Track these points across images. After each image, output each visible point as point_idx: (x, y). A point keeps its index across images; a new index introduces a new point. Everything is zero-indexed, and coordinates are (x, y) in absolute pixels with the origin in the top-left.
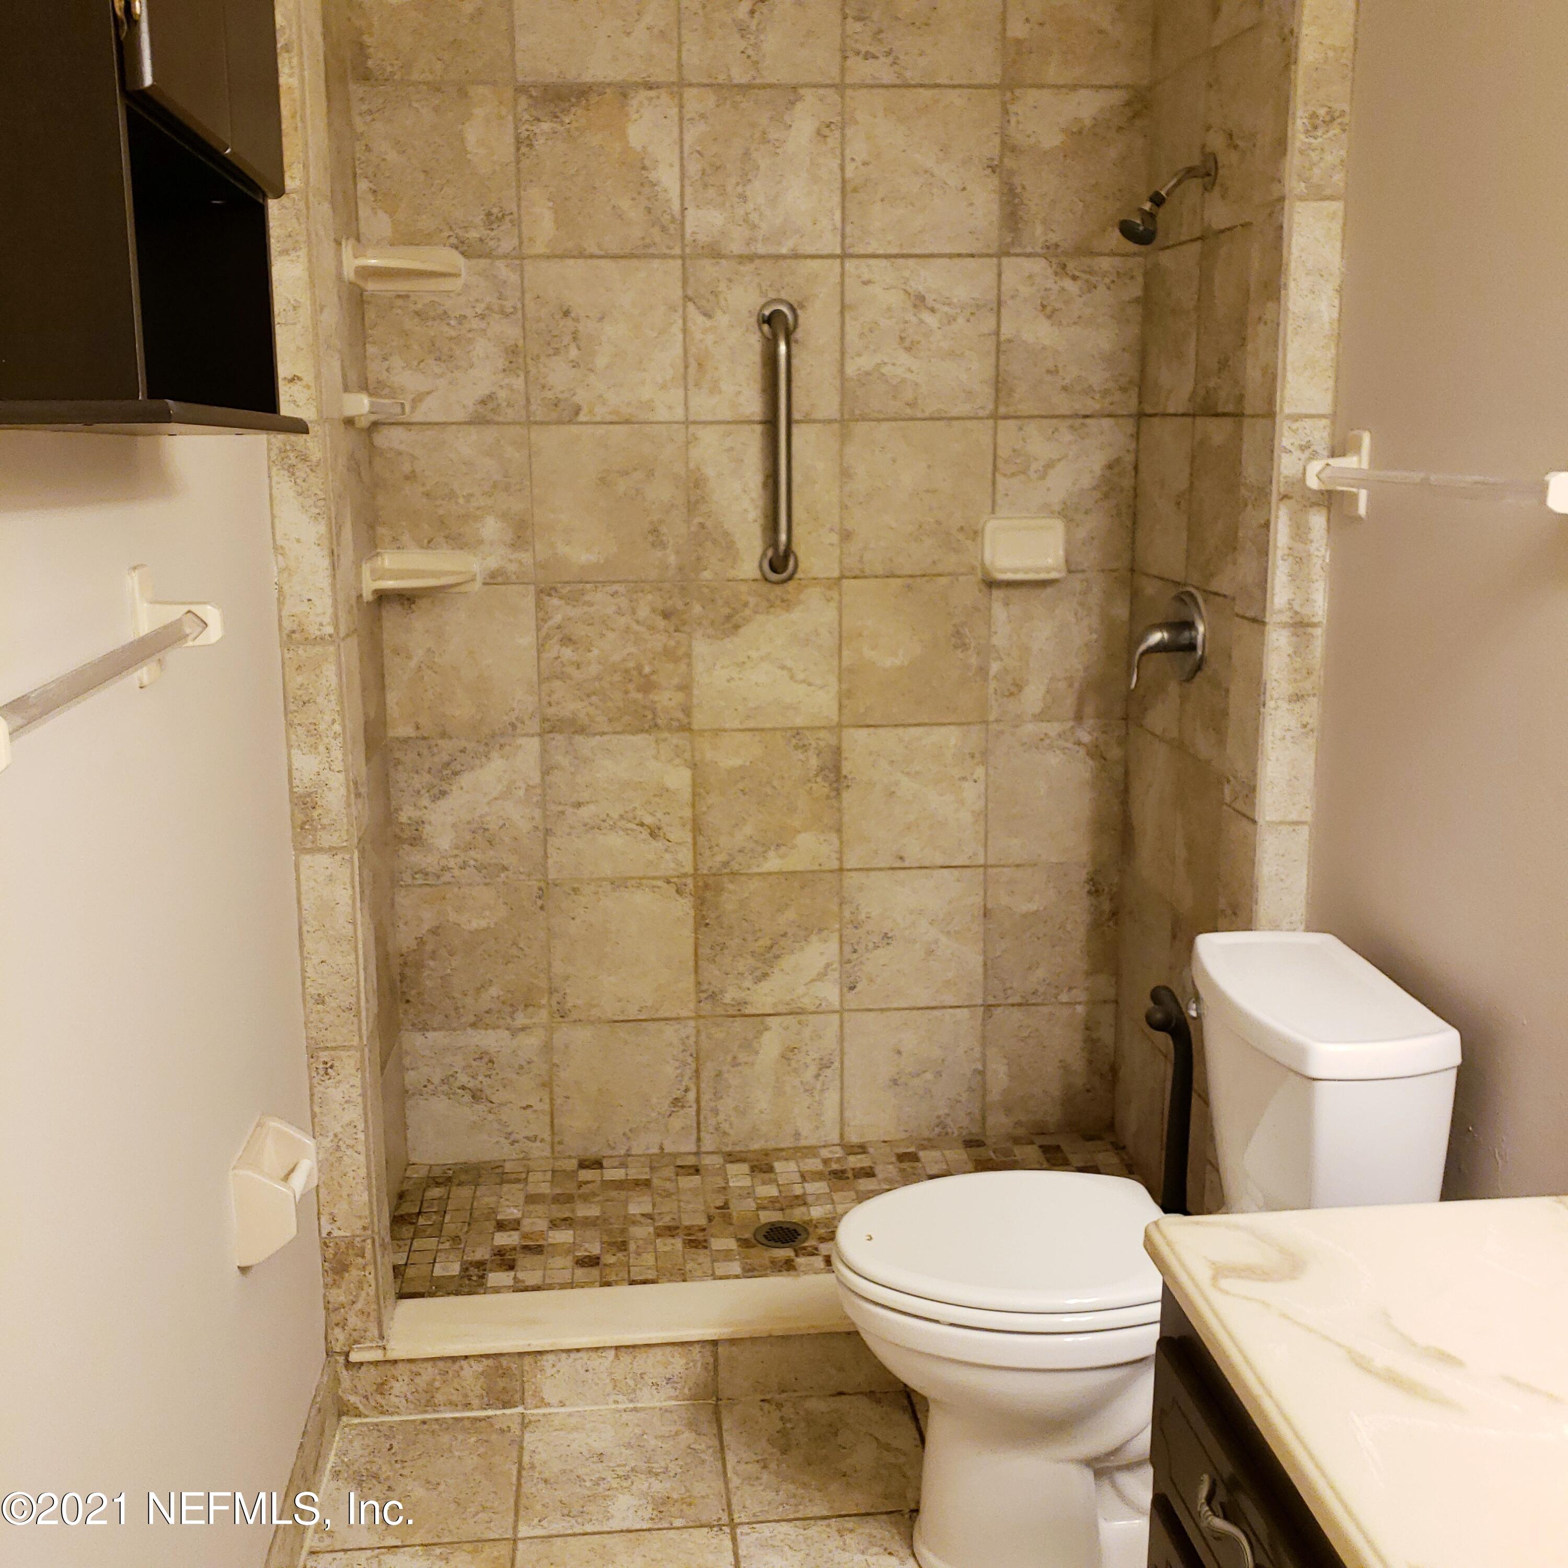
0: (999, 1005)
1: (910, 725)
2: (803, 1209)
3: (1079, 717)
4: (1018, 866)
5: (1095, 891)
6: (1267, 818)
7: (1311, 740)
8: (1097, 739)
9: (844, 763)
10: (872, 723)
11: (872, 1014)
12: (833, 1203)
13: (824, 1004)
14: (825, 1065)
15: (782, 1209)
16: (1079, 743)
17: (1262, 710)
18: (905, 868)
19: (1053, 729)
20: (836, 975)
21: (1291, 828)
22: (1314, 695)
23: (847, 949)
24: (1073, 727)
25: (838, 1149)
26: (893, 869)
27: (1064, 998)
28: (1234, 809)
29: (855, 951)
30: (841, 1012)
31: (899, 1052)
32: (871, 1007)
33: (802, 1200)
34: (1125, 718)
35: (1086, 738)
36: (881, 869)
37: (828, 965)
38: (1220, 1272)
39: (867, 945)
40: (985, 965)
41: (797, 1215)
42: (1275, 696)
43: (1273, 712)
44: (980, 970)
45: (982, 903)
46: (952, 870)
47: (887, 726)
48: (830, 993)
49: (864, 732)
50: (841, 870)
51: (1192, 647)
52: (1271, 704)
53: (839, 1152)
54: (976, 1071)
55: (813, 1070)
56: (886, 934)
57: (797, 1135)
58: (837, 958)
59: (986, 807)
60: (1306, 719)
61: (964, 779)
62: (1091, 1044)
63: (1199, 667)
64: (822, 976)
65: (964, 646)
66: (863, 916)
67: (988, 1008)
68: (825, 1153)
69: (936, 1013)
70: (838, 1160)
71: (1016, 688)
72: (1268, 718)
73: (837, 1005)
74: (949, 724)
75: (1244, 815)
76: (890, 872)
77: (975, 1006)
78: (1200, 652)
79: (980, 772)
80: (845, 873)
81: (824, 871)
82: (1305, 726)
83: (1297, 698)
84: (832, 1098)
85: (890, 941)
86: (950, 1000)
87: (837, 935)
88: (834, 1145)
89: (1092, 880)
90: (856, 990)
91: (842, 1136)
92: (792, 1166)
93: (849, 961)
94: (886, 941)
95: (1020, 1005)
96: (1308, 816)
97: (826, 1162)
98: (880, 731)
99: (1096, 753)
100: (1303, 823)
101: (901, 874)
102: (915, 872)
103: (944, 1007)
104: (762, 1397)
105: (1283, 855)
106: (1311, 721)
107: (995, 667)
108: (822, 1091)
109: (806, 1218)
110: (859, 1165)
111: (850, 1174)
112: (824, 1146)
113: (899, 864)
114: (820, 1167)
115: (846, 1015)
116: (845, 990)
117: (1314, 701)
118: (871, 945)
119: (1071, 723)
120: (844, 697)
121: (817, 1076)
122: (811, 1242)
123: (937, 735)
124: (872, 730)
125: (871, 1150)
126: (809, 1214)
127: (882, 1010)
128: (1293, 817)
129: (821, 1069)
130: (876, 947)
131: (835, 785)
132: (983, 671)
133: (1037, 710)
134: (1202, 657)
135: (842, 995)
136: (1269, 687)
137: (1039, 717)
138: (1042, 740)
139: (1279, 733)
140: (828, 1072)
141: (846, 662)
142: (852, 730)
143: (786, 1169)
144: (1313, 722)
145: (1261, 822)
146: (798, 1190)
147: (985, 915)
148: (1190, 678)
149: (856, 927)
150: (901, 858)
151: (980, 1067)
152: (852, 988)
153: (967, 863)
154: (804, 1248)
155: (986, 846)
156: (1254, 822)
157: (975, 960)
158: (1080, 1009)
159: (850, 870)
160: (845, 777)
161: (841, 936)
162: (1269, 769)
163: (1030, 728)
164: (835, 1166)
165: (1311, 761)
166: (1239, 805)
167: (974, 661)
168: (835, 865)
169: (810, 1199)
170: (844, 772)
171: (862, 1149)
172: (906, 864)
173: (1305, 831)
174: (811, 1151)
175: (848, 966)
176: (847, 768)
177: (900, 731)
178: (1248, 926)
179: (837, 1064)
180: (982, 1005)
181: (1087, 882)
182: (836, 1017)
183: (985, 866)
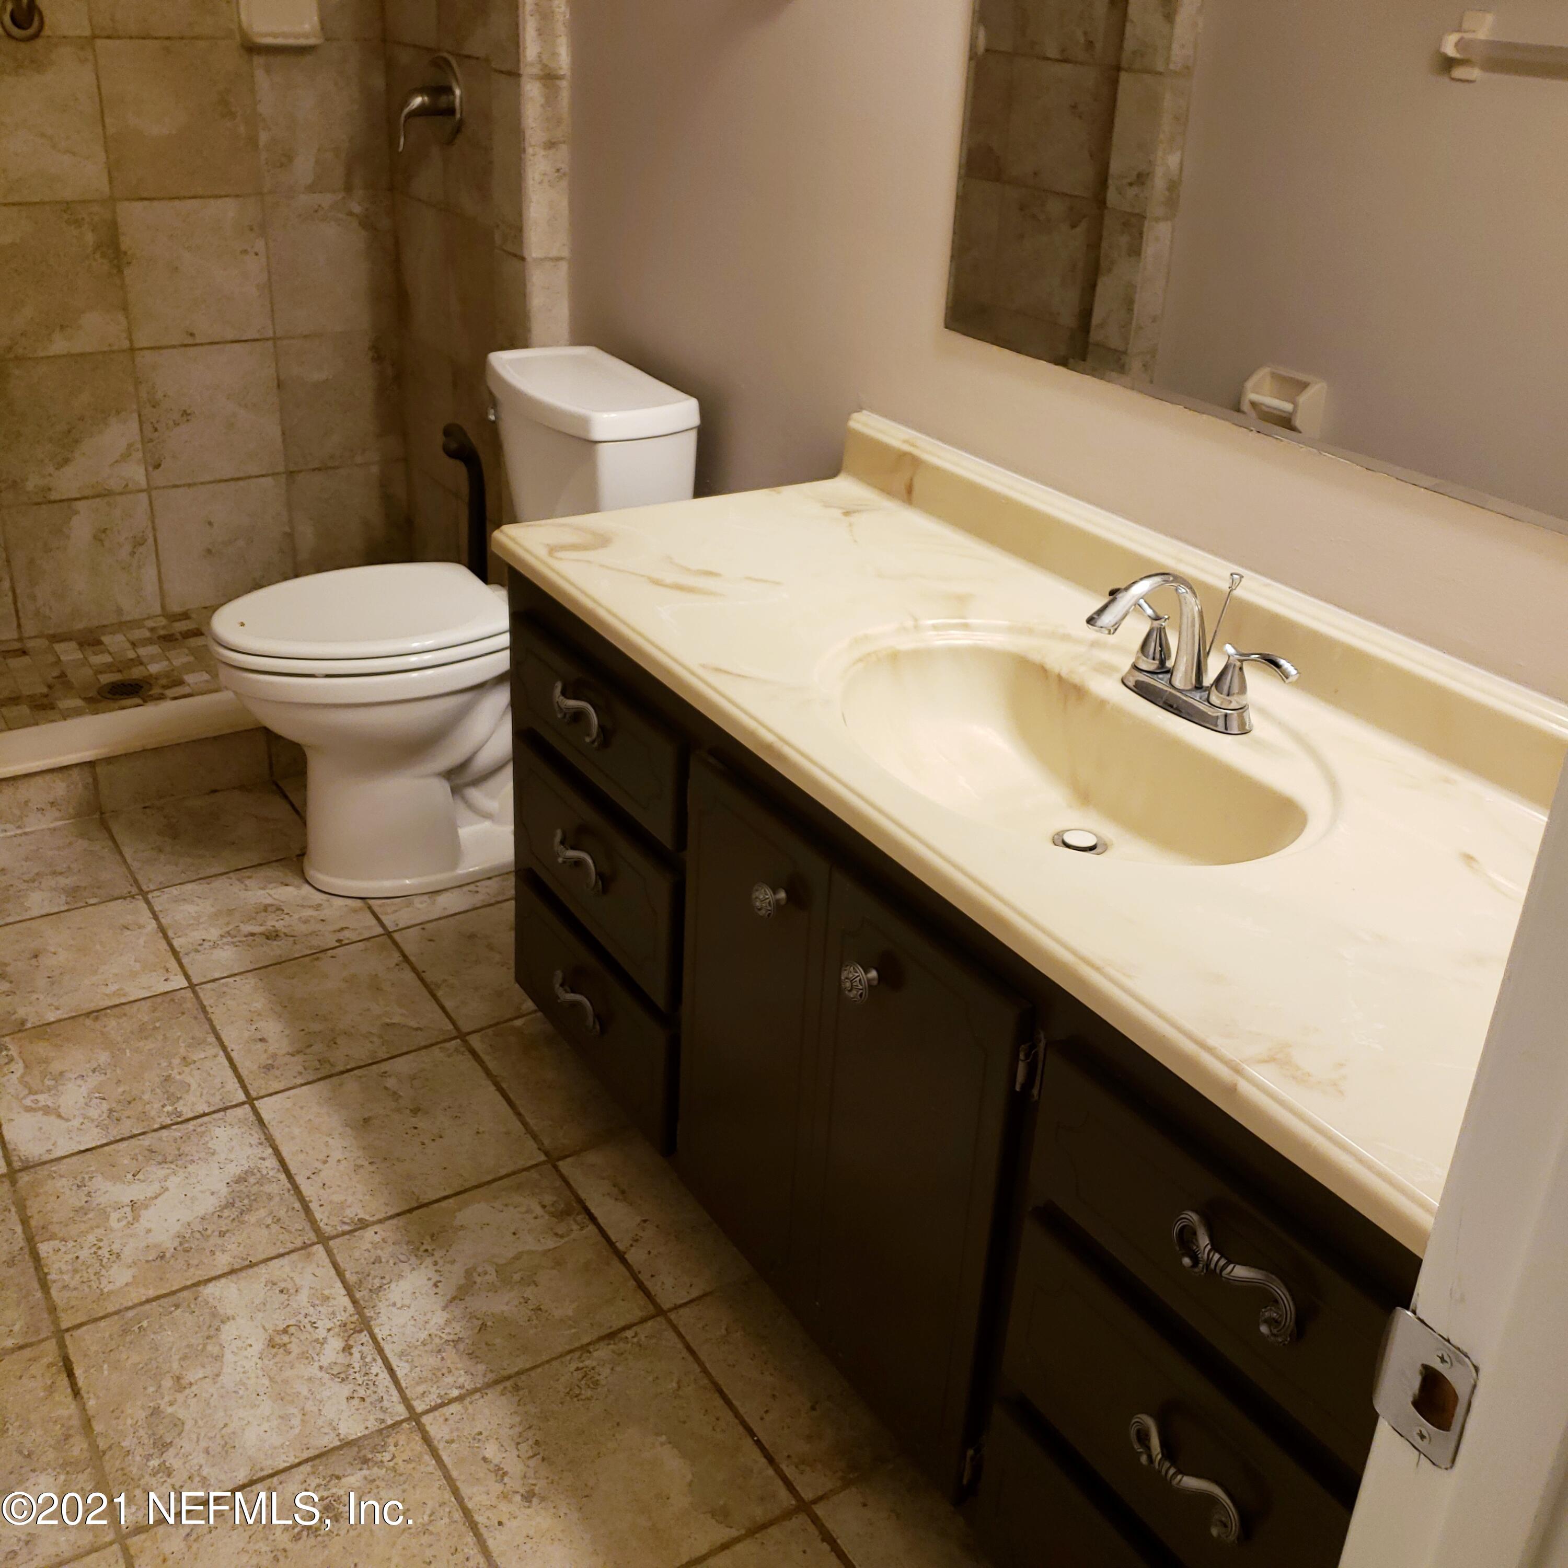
0: (300, 471)
1: (185, 198)
2: (141, 668)
3: (348, 188)
4: (306, 337)
5: (378, 358)
6: (534, 255)
7: (564, 183)
8: (367, 210)
9: (122, 238)
10: (145, 195)
11: (181, 490)
12: (168, 659)
13: (130, 485)
14: (138, 542)
15: (120, 671)
16: (350, 214)
17: (523, 156)
18: (196, 345)
19: (326, 200)
20: (140, 455)
21: (552, 264)
22: (564, 142)
23: (148, 429)
24: (344, 198)
25: (161, 619)
26: (186, 346)
27: (359, 459)
28: (505, 251)
29: (156, 430)
30: (149, 490)
31: (210, 524)
32: (178, 483)
33: (138, 661)
34: (391, 188)
35: (357, 209)
36: (174, 347)
37: (130, 446)
38: (552, 550)
39: (167, 424)
40: (283, 434)
41: (136, 673)
42: (533, 143)
43: (532, 158)
44: (279, 440)
45: (275, 375)
46: (243, 344)
47: (163, 199)
48: (136, 473)
49: (139, 205)
50: (132, 349)
51: (451, 111)
52: (530, 151)
53: (163, 621)
54: (286, 534)
55: (128, 548)
56: (185, 411)
57: (119, 611)
58: (138, 438)
59: (269, 279)
60: (559, 165)
61: (245, 252)
62: (387, 498)
63: (458, 129)
64: (126, 456)
65: (232, 115)
66: (160, 395)
67: (291, 474)
68: (150, 624)
69: (241, 483)
70: (164, 627)
71: (286, 159)
72: (528, 163)
73: (143, 483)
74: (226, 196)
75: (515, 255)
76: (183, 349)
77: (278, 474)
78: (458, 116)
79: (260, 245)
80: (137, 352)
81: (113, 352)
82: (558, 170)
83: (551, 145)
84: (149, 573)
85: (189, 417)
86: (254, 469)
87: (135, 415)
88: (157, 616)
89: (375, 348)
90: (161, 468)
91: (163, 607)
92: (120, 638)
93: (151, 441)
94: (185, 418)
95: (319, 469)
96: (565, 253)
97: (152, 630)
98: (155, 203)
99: (367, 223)
100: (561, 259)
101: (192, 351)
102: (207, 347)
103: (250, 477)
104: (143, 805)
105: (548, 288)
106: (563, 166)
107: (264, 137)
108: (139, 567)
109: (146, 674)
110: (185, 628)
111: (179, 636)
112: (148, 618)
113: (190, 341)
114: (148, 634)
115: (154, 493)
116: (150, 469)
117: (564, 148)
118: (171, 423)
119: (340, 196)
120: (112, 170)
121: (133, 554)
122: (156, 691)
123: (214, 208)
124: (146, 203)
125: (194, 616)
126: (148, 670)
127: (189, 485)
128: (554, 253)
129: (135, 547)
130: (176, 424)
131: (115, 262)
132: (253, 141)
133: (309, 181)
134: (461, 120)
135: (147, 475)
136: (527, 136)
137: (311, 189)
138: (316, 211)
139: (538, 177)
140: (141, 549)
141: (111, 130)
142: (127, 203)
143: (115, 642)
144: (565, 167)
145: (529, 259)
146: (131, 654)
147: (279, 386)
148: (450, 142)
149: (154, 407)
150: (192, 335)
151: (287, 529)
152: (157, 466)
153: (257, 336)
154: (151, 696)
155: (273, 320)
156: (523, 259)
157: (274, 431)
158: (375, 469)
159: (141, 349)
160: (125, 253)
161: (139, 416)
162: (532, 209)
163: (305, 200)
164: (162, 632)
165: (565, 203)
166: (509, 247)
167: (242, 129)
168: (126, 344)
169: (145, 660)
170: (123, 247)
171: (185, 616)
172: (198, 341)
173: (564, 266)
174: (136, 624)
175: (150, 445)
176: (126, 243)
177: (176, 203)
178: (525, 345)
179: (151, 540)
180: (284, 473)
181: (370, 349)
182: (144, 497)
183: (274, 339)
